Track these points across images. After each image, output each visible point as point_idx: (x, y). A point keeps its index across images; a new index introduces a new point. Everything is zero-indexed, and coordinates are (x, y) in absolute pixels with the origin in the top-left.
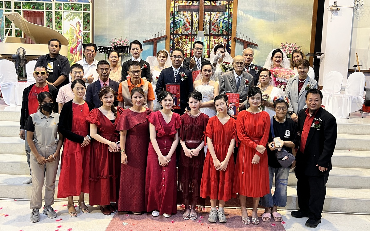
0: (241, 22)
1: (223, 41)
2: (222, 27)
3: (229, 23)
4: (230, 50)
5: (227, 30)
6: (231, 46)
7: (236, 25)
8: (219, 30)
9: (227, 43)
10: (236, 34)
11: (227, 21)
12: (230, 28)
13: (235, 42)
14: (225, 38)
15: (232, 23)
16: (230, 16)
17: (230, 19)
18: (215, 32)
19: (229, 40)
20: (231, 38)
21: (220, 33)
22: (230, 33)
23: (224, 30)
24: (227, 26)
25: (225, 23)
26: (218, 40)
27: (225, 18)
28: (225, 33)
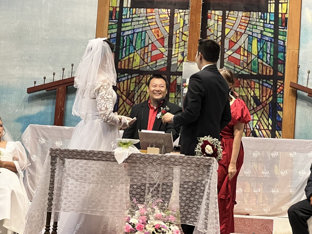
0: (310, 41)
1: (261, 92)
2: (258, 55)
3: (278, 42)
4: (281, 119)
5: (271, 63)
6: (282, 108)
7: (298, 50)
8: (248, 62)
9: (271, 99)
10: (296, 76)
11: (270, 38)
12: (281, 59)
13: (294, 98)
14: (266, 84)
15: (286, 43)
16: (280, 24)
17: (280, 32)
18: (238, 67)
19: (278, 92)
20: (282, 87)
21: (251, 71)
22: (281, 72)
23: (264, 63)
24: (273, 50)
25: (265, 42)
26: (244, 91)
27: (265, 28)
28: (265, 70)
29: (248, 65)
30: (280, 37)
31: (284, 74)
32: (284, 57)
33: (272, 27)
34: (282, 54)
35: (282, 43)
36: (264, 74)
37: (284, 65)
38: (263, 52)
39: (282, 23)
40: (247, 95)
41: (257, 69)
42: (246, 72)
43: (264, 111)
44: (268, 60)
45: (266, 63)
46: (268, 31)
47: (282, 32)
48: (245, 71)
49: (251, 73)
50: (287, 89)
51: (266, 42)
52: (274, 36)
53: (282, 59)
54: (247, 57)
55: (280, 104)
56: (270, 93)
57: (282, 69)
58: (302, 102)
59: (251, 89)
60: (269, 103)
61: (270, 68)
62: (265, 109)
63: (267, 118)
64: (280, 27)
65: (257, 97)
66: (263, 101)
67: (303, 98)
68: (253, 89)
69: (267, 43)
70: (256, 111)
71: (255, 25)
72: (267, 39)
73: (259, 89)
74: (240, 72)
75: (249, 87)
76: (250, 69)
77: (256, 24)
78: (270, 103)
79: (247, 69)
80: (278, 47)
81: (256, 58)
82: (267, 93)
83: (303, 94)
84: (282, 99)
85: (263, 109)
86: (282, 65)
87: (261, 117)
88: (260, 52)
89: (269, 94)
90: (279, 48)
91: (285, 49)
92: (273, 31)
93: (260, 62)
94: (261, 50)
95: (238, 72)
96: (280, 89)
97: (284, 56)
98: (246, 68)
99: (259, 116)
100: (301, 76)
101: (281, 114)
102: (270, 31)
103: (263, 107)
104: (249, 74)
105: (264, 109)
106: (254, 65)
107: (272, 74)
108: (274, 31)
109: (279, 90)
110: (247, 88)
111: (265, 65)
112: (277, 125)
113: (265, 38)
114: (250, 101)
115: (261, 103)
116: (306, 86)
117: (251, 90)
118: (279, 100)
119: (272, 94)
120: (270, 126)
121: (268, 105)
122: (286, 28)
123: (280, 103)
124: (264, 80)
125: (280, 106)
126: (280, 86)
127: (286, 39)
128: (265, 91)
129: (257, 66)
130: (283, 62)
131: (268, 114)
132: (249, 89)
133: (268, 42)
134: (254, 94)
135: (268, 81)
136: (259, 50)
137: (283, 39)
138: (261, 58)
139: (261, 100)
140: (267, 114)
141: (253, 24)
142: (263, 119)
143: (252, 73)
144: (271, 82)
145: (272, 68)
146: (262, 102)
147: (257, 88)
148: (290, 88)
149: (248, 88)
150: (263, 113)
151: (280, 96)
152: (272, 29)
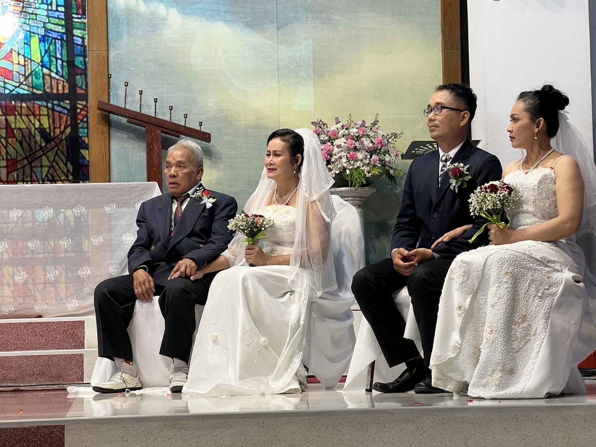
0: (125, 36)
1: (51, 121)
2: (42, 61)
3: (73, 40)
4: (86, 162)
5: (64, 73)
6: (88, 145)
7: (106, 52)
8: (27, 75)
9: (68, 131)
10: (107, 92)
11: (60, 34)
12: (80, 66)
13: (105, 128)
14: (58, 107)
15: (86, 40)
16: (75, 11)
17: (74, 23)
18: (10, 82)
19: (79, 120)
20: (85, 111)
21: (33, 87)
22: (81, 88)
23: (53, 75)
24: (65, 53)
25: (52, 41)
26: (23, 121)
27: (50, 19)
28: (56, 85)
29: (26, 78)
30: (77, 32)
31: (86, 90)
32: (85, 63)
33: (62, 16)
34: (82, 59)
35: (79, 41)
36: (55, 91)
37: (86, 75)
38: (50, 56)
39: (77, 9)
40: (29, 127)
41: (42, 85)
42: (24, 89)
43: (59, 151)
44: (60, 70)
45: (57, 73)
46: (56, 23)
47: (78, 24)
48: (22, 88)
49: (32, 92)
50: (94, 115)
51: (54, 41)
52: (66, 30)
53: (82, 66)
54: (24, 66)
55: (83, 139)
56: (66, 121)
57: (82, 84)
58: (118, 134)
59: (35, 117)
60: (66, 138)
61: (63, 82)
62: (60, 147)
63: (64, 161)
64: (74, 15)
65: (45, 129)
66: (56, 135)
67: (121, 127)
68: (38, 117)
69: (55, 43)
70: (45, 152)
71: (32, 14)
72: (55, 37)
73: (47, 117)
74: (13, 90)
75: (30, 113)
76: (31, 85)
77: (34, 12)
78: (68, 138)
79: (26, 85)
80: (74, 48)
81: (40, 68)
82: (61, 121)
83: (119, 120)
84: (86, 130)
85: (56, 148)
86: (83, 76)
87: (54, 160)
88: (45, 56)
89: (64, 123)
90: (75, 50)
91: (85, 51)
92: (63, 23)
93: (47, 73)
94: (47, 54)
95: (11, 91)
96: (82, 115)
97: (85, 61)
98: (24, 83)
99: (51, 159)
100: (115, 92)
101: (86, 154)
102: (59, 23)
103: (57, 145)
104: (30, 93)
105: (58, 148)
106: (36, 78)
107: (66, 91)
108: (65, 22)
109: (80, 117)
110: (27, 116)
111: (55, 78)
112: (81, 172)
113: (52, 34)
114: (34, 137)
115: (53, 139)
116: (123, 107)
117: (35, 119)
118: (82, 132)
119: (69, 123)
120: (69, 174)
121: (64, 142)
122: (84, 17)
123: (84, 137)
124: (55, 102)
125: (84, 141)
126: (82, 110)
127: (85, 34)
128: (58, 119)
129: (41, 80)
130: (83, 72)
131: (66, 155)
132: (32, 118)
133: (57, 41)
134: (41, 124)
135: (61, 103)
136: (43, 54)
137: (80, 35)
138: (48, 66)
139: (52, 134)
140: (64, 155)
141: (31, 12)
142: (57, 164)
143: (35, 91)
144: (67, 104)
145: (67, 82)
146: (55, 138)
147: (44, 115)
148: (98, 112)
149: (30, 115)
150: (56, 154)
151: (82, 125)
152: (62, 19)
